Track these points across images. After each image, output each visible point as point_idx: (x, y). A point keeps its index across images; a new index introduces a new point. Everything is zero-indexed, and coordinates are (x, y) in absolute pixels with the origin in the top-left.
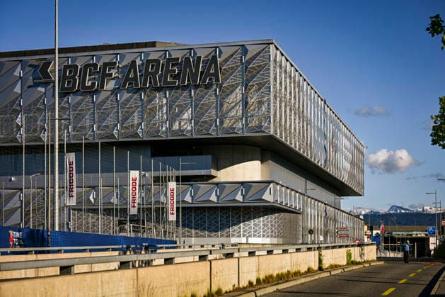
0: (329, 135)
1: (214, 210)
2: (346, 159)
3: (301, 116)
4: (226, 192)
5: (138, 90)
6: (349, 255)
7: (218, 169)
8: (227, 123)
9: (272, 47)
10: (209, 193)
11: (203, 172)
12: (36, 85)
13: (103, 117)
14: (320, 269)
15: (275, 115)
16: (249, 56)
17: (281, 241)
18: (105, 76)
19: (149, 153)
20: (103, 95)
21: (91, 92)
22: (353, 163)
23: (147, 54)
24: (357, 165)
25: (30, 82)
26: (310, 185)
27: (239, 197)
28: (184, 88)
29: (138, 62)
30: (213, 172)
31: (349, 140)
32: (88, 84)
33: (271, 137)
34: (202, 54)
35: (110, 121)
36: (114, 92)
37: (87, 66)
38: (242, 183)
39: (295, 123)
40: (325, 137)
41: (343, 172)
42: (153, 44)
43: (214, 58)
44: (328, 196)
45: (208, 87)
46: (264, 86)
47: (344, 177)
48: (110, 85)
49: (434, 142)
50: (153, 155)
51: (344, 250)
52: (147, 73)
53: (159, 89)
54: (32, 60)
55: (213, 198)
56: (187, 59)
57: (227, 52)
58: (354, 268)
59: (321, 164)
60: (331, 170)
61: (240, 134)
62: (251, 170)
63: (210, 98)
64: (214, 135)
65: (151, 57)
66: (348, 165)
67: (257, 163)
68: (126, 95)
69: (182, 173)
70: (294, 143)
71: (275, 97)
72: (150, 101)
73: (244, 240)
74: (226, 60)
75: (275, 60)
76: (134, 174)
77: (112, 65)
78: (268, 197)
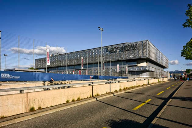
0: (161, 57)
1: (137, 71)
2: (164, 61)
3: (154, 54)
4: (139, 68)
5: (123, 51)
6: (158, 80)
7: (138, 64)
8: (139, 56)
9: (148, 41)
10: (136, 68)
11: (135, 65)
12: (106, 52)
13: (117, 56)
14: (148, 84)
15: (148, 54)
16: (143, 43)
17: (150, 77)
18: (117, 49)
19: (125, 62)
20: (117, 52)
21: (115, 52)
22: (166, 62)
23: (125, 45)
24: (167, 63)
25: (105, 51)
26: (157, 66)
27: (141, 69)
28: (131, 50)
29: (123, 46)
30: (137, 65)
31: (165, 58)
32: (115, 51)
33: (147, 58)
34: (134, 44)
35: (118, 57)
36: (119, 52)
37: (114, 48)
38: (142, 66)
39: (153, 55)
40: (160, 58)
41: (164, 64)
42: (126, 43)
43: (137, 44)
44: (160, 68)
45: (136, 50)
46: (146, 48)
47: (164, 65)
48: (119, 51)
49: (182, 56)
50: (126, 62)
51: (157, 79)
52: (125, 48)
53: (126, 51)
54: (106, 47)
55: (137, 69)
56: (132, 45)
57: (139, 43)
58: (160, 83)
59: (159, 63)
60: (161, 64)
61: (142, 58)
62: (144, 64)
63: (136, 51)
64: (137, 58)
65: (126, 45)
66: (165, 63)
67: (146, 63)
68: (121, 52)
69: (129, 65)
70: (153, 59)
71: (148, 50)
72: (125, 53)
73: (142, 77)
74: (139, 44)
75: (148, 44)
76: (118, 65)
77: (119, 47)
78: (147, 69)
